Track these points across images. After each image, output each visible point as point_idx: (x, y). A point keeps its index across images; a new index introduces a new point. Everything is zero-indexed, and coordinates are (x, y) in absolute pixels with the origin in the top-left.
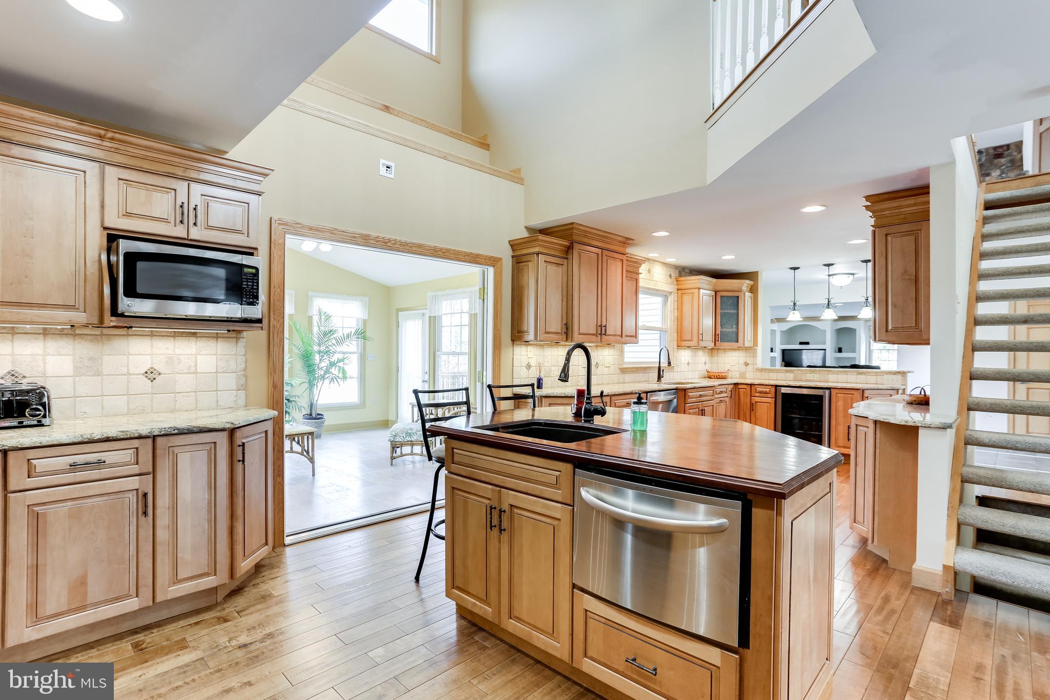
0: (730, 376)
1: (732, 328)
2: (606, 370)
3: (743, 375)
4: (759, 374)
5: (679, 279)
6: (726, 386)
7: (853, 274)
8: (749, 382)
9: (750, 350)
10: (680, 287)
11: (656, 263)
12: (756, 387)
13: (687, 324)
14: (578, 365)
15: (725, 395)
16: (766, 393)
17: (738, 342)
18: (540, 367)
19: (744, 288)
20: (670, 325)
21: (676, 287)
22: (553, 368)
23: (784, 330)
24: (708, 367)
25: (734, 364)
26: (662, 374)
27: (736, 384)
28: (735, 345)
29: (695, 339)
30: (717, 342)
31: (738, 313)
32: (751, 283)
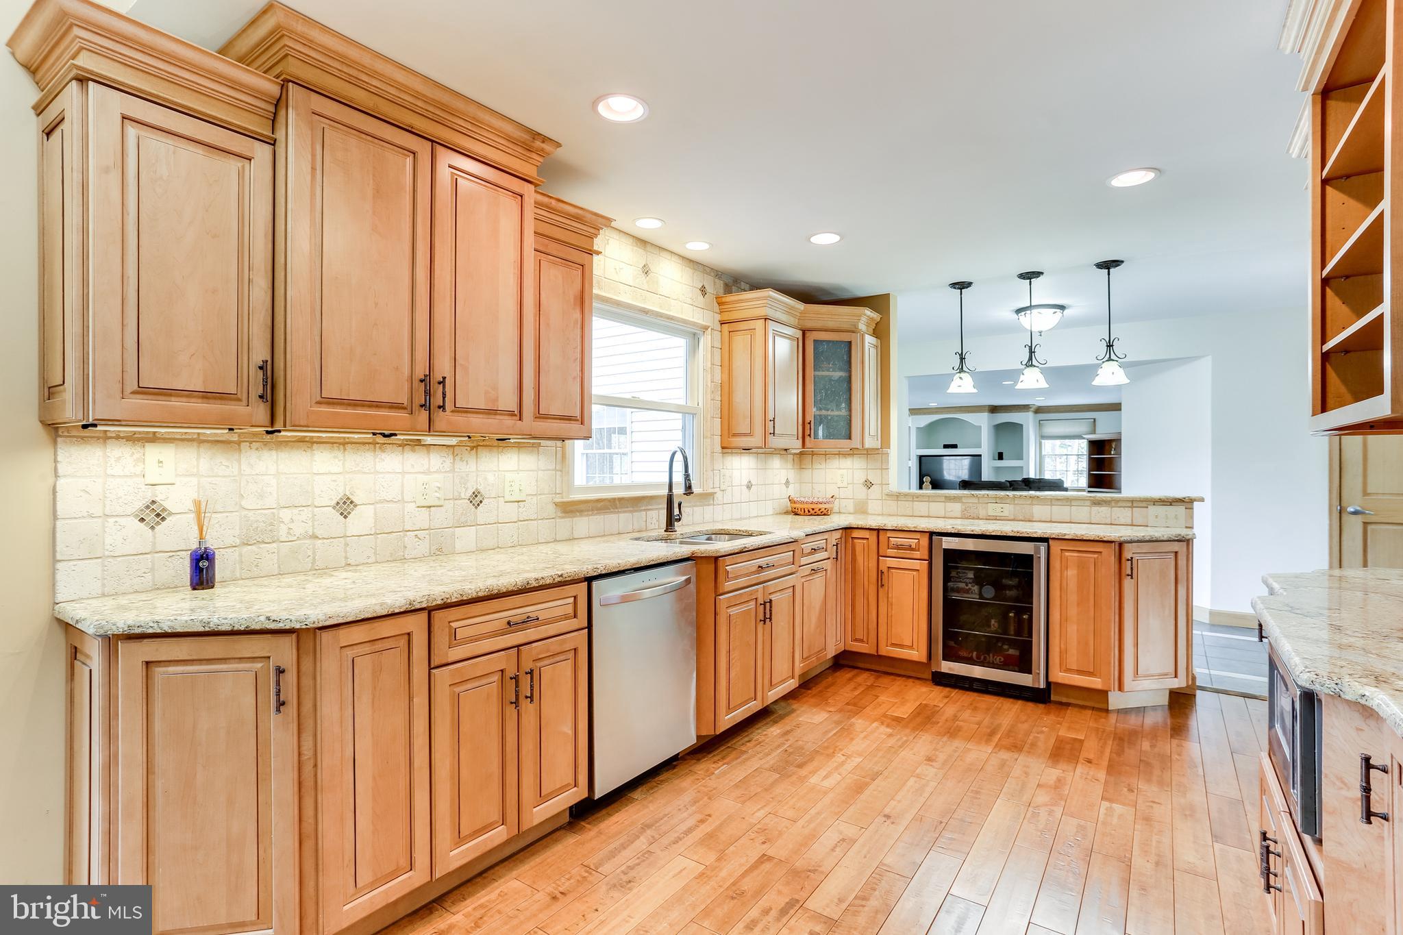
0: (836, 509)
1: (839, 409)
2: (511, 512)
3: (861, 509)
4: (892, 506)
5: (724, 300)
6: (826, 536)
7: (1062, 307)
8: (874, 522)
9: (876, 455)
10: (726, 317)
11: (664, 254)
12: (889, 534)
13: (741, 398)
14: (402, 501)
15: (824, 555)
16: (910, 548)
17: (850, 439)
18: (200, 512)
19: (862, 326)
20: (704, 399)
21: (718, 317)
22: (286, 515)
23: (922, 426)
24: (792, 491)
25: (845, 484)
26: (676, 512)
27: (848, 529)
28: (844, 443)
29: (759, 430)
30: (807, 439)
31: (850, 377)
32: (876, 316)
